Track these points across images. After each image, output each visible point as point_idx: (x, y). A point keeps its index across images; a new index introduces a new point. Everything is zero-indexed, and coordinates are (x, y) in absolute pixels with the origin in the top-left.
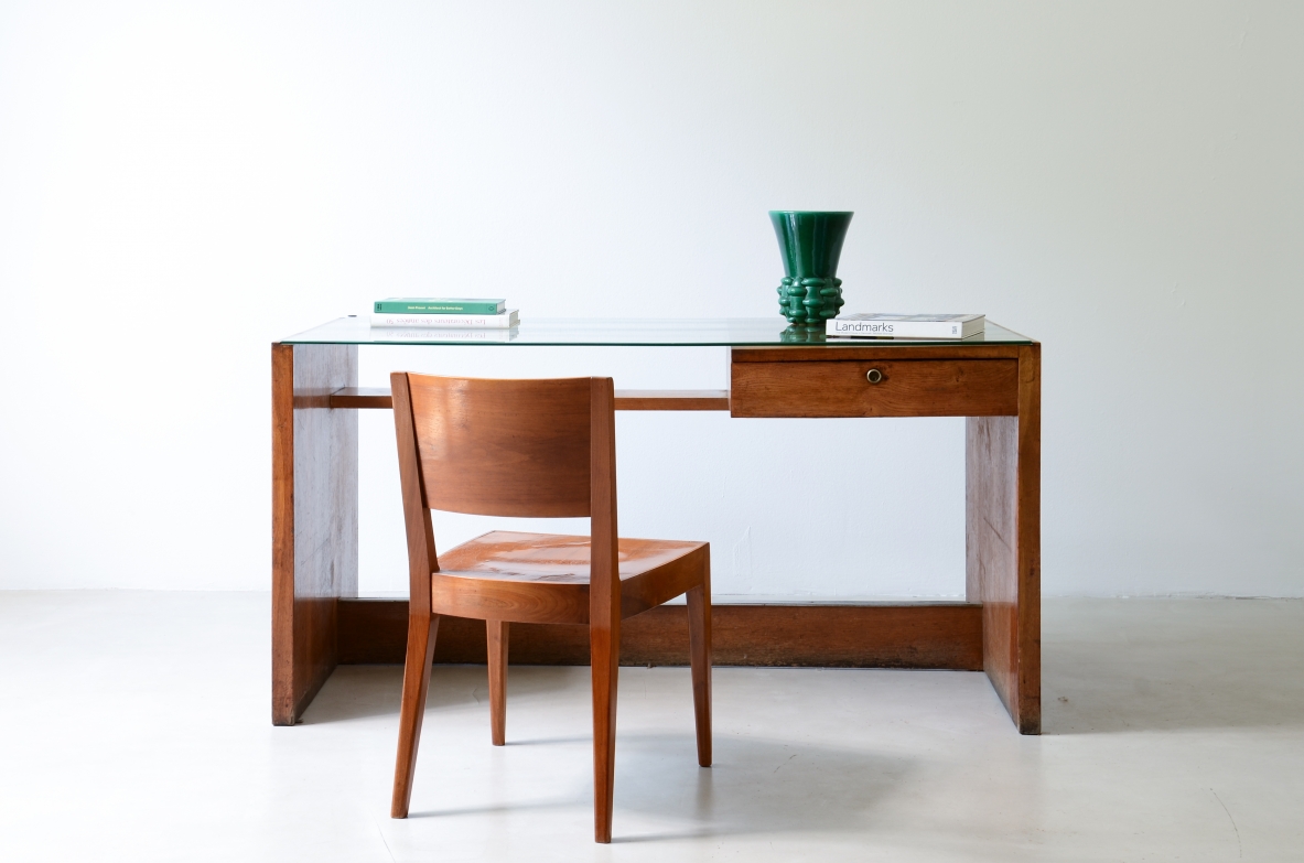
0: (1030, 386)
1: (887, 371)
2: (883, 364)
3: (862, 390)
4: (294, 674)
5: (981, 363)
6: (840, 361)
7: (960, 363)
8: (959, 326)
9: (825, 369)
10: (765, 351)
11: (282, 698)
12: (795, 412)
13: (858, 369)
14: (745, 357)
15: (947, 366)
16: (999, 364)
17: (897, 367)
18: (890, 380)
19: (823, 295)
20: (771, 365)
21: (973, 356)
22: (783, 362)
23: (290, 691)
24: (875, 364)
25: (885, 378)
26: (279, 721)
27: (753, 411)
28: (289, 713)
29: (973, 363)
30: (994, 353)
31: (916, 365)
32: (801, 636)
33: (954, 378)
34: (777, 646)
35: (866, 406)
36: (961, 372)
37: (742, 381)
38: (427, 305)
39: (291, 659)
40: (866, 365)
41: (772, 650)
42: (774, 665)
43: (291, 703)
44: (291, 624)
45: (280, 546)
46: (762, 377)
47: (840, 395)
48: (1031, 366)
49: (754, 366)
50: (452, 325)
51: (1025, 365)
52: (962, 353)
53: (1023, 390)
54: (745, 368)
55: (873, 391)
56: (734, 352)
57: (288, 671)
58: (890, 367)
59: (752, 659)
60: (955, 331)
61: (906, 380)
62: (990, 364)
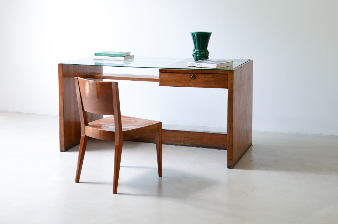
0: (231, 81)
1: (196, 76)
2: (195, 74)
3: (190, 80)
4: (64, 140)
5: (219, 75)
6: (185, 73)
7: (214, 75)
8: (216, 65)
9: (181, 75)
10: (167, 70)
11: (62, 145)
12: (174, 85)
13: (189, 75)
14: (162, 71)
15: (211, 75)
16: (223, 75)
17: (199, 75)
18: (197, 78)
19: (201, 54)
20: (168, 73)
21: (217, 73)
22: (171, 73)
23: (63, 144)
24: (193, 74)
25: (195, 78)
26: (61, 151)
27: (164, 85)
28: (63, 149)
29: (217, 75)
30: (222, 73)
31: (203, 75)
32: (196, 139)
33: (212, 78)
34: (190, 141)
35: (191, 84)
36: (214, 77)
37: (162, 77)
38: (106, 54)
39: (63, 137)
40: (191, 74)
41: (189, 142)
42: (190, 146)
43: (63, 146)
44: (63, 129)
45: (61, 111)
46: (166, 76)
47: (185, 81)
48: (231, 76)
49: (165, 74)
50: (111, 59)
51: (230, 76)
52: (214, 72)
53: (229, 82)
54: (163, 74)
55: (193, 81)
56: (160, 70)
57: (63, 139)
58: (197, 75)
59: (184, 144)
60: (215, 66)
61: (201, 78)
62: (221, 75)
